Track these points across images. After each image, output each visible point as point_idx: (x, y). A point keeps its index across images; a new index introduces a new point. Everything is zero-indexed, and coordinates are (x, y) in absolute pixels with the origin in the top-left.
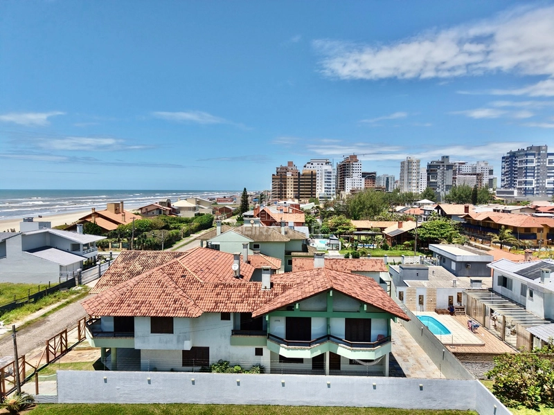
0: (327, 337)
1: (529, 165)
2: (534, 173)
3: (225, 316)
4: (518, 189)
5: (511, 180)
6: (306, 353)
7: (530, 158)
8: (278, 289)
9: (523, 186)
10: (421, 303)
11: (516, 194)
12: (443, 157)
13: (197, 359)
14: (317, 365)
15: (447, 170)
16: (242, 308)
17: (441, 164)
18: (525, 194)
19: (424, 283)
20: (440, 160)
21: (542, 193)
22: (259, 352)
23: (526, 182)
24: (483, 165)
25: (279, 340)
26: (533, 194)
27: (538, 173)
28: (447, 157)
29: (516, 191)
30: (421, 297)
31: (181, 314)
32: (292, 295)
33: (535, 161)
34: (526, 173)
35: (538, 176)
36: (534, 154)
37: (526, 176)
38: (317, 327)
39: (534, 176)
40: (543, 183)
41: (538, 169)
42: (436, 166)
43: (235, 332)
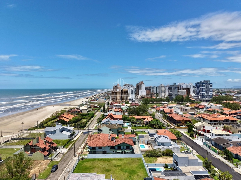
0: (124, 149)
1: (203, 87)
2: (205, 90)
3: (109, 146)
4: (200, 96)
5: (198, 92)
6: (120, 151)
7: (204, 85)
8: (116, 142)
9: (202, 95)
10: (142, 143)
11: (199, 98)
12: (174, 84)
13: (105, 152)
14: (122, 153)
15: (175, 88)
16: (111, 145)
17: (173, 86)
18: (202, 98)
19: (143, 139)
20: (173, 85)
21: (208, 97)
22: (114, 151)
23: (203, 94)
24: (191, 85)
25: (117, 150)
26: (205, 98)
27: (207, 90)
28: (175, 84)
29: (199, 96)
30: (142, 142)
31: (103, 146)
32: (119, 143)
33: (205, 93)
34: (202, 90)
35: (206, 91)
36: (205, 84)
37: (203, 91)
38: (122, 147)
39: (205, 91)
40: (208, 94)
41: (207, 89)
42: (172, 87)
43: (110, 149)
